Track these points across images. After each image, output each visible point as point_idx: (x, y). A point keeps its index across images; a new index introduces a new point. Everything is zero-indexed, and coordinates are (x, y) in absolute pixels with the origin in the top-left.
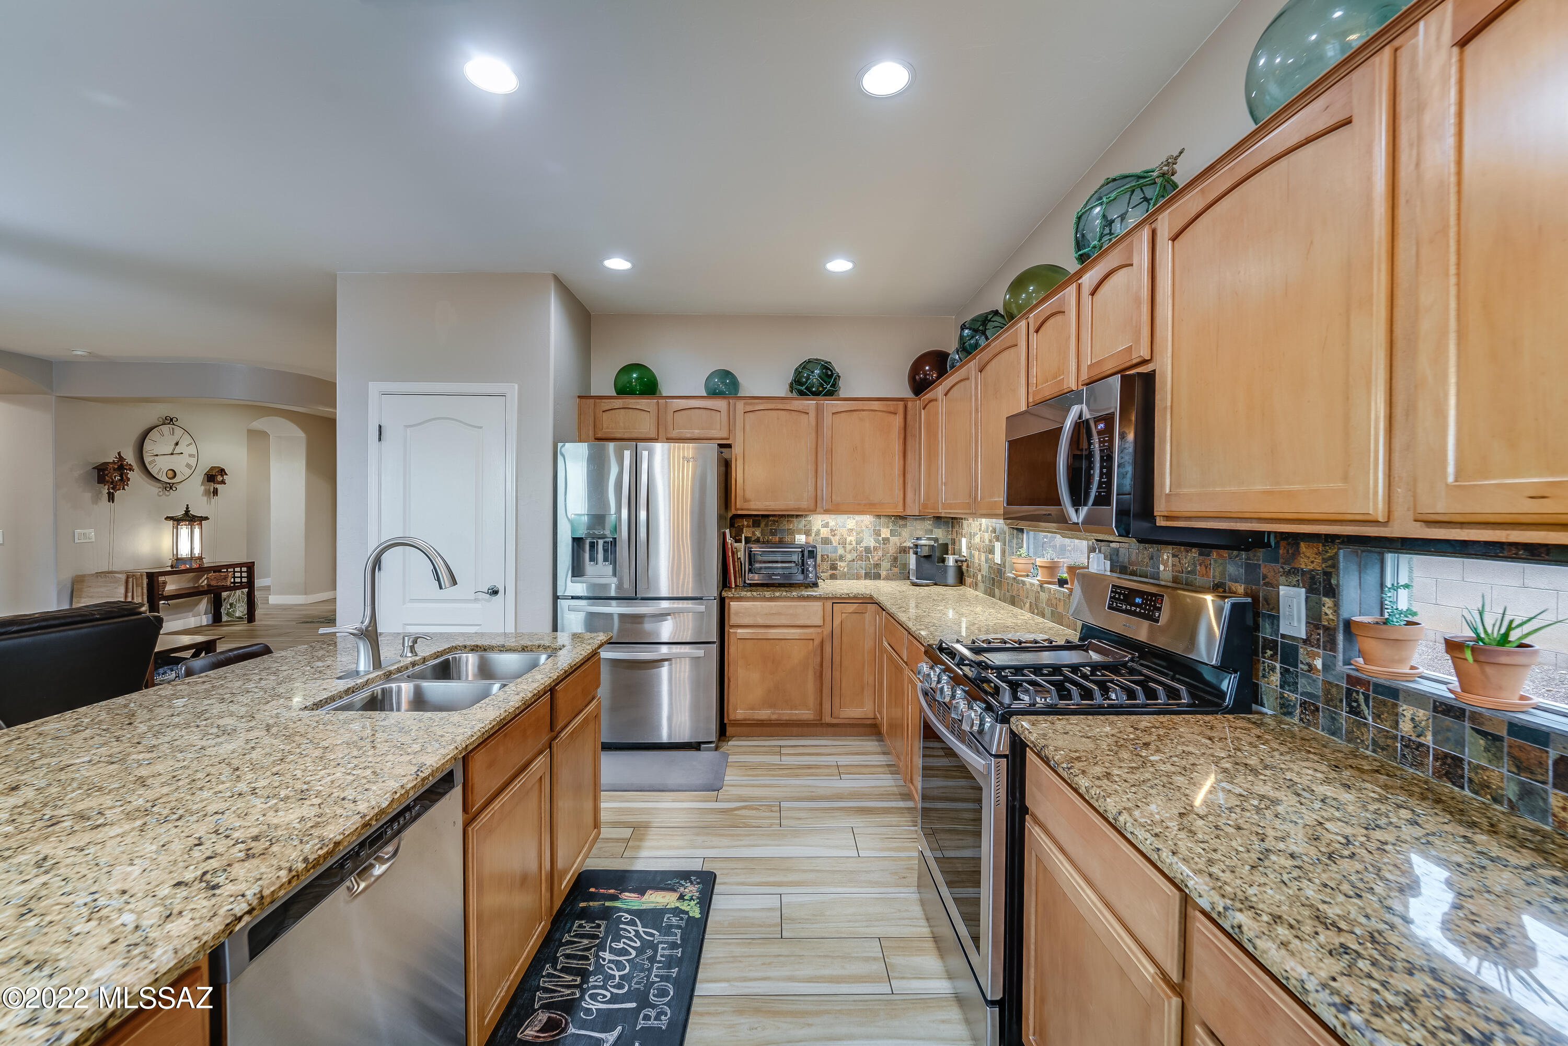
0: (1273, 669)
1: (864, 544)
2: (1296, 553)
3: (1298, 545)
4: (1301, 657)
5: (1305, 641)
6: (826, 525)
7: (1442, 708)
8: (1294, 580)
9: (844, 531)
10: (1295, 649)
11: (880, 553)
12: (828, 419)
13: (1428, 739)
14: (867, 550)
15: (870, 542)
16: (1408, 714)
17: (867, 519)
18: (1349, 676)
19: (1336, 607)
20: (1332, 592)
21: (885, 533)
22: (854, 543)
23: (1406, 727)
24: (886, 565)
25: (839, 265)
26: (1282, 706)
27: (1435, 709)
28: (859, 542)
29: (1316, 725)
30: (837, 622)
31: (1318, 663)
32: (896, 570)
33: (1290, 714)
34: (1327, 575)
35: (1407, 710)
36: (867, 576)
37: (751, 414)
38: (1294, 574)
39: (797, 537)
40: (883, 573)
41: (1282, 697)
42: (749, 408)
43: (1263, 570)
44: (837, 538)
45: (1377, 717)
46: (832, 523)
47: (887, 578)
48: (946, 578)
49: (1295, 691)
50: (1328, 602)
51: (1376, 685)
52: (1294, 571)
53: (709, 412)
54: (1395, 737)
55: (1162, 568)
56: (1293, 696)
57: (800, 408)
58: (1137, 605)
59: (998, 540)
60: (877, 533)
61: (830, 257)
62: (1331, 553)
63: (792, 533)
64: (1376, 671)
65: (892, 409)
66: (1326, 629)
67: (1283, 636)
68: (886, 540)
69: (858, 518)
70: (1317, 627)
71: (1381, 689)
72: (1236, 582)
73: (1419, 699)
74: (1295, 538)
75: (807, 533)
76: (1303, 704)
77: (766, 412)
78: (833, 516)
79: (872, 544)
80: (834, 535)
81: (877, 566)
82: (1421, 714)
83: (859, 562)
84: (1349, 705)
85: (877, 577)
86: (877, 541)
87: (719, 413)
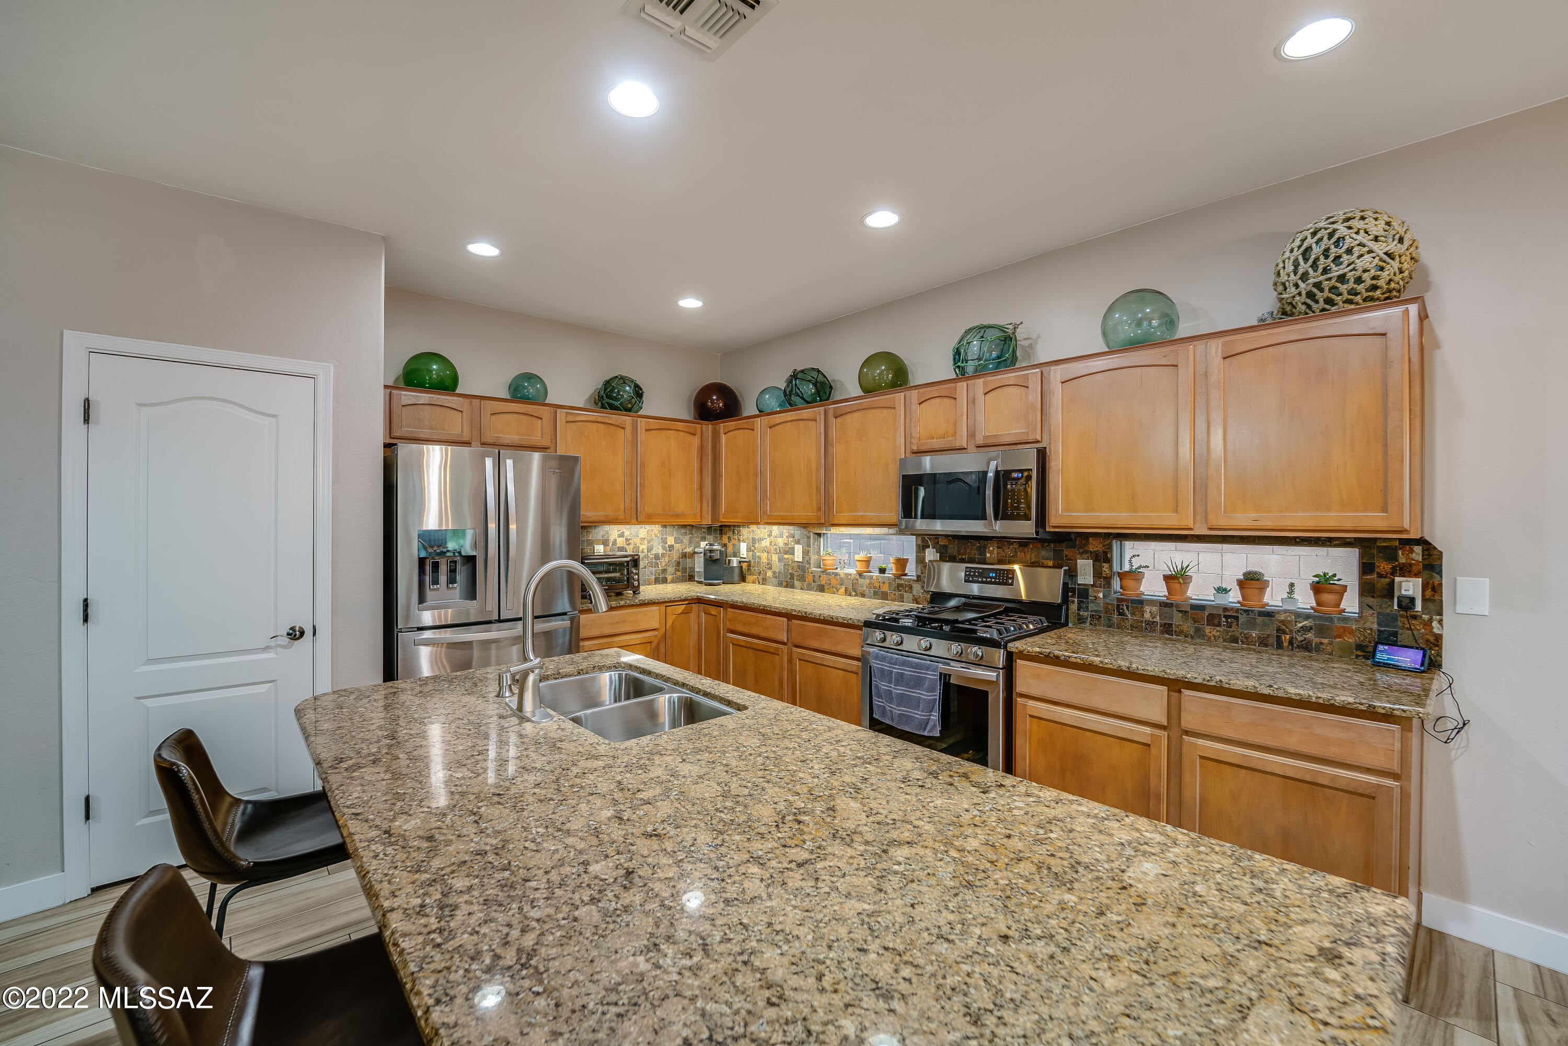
0: (1073, 602)
1: (654, 552)
2: (1087, 543)
3: (1088, 539)
4: (1090, 594)
5: (1092, 586)
6: (622, 535)
7: (1163, 605)
8: (1086, 556)
9: (638, 541)
10: (1087, 590)
11: (667, 559)
12: (642, 435)
13: (1158, 619)
14: (657, 557)
15: (658, 549)
16: (1148, 610)
17: (656, 529)
18: (1118, 599)
19: (1111, 567)
20: (1109, 561)
21: (671, 541)
22: (646, 551)
23: (1147, 616)
24: (671, 569)
25: (690, 303)
26: (1079, 619)
27: (1160, 606)
28: (649, 550)
29: (1100, 625)
30: (669, 624)
31: (1101, 595)
32: (679, 574)
33: (1084, 622)
34: (1105, 553)
35: (1147, 609)
36: (657, 581)
37: (572, 424)
38: (1085, 553)
39: (596, 547)
40: (669, 578)
41: (1079, 615)
42: (571, 418)
43: (1066, 552)
44: (631, 546)
45: (1133, 614)
46: (627, 533)
47: (673, 582)
48: (733, 577)
49: (1087, 610)
50: (1106, 565)
51: (1133, 600)
52: (1086, 552)
53: (529, 418)
54: (1142, 622)
55: (988, 555)
56: (1086, 614)
57: (618, 423)
58: (992, 578)
59: (798, 542)
60: (664, 541)
61: (683, 296)
62: (1107, 542)
63: (591, 543)
64: (1131, 594)
65: (692, 431)
66: (1105, 578)
67: (1079, 585)
68: (671, 547)
69: (648, 527)
70: (1100, 578)
71: (1133, 601)
72: (1047, 559)
73: (1152, 602)
74: (1086, 536)
75: (605, 543)
76: (1092, 616)
77: (586, 424)
78: (628, 526)
79: (660, 551)
80: (629, 544)
81: (664, 571)
82: (1154, 609)
83: (650, 569)
84: (1118, 611)
85: (665, 581)
86: (664, 548)
87: (540, 421)
